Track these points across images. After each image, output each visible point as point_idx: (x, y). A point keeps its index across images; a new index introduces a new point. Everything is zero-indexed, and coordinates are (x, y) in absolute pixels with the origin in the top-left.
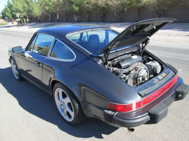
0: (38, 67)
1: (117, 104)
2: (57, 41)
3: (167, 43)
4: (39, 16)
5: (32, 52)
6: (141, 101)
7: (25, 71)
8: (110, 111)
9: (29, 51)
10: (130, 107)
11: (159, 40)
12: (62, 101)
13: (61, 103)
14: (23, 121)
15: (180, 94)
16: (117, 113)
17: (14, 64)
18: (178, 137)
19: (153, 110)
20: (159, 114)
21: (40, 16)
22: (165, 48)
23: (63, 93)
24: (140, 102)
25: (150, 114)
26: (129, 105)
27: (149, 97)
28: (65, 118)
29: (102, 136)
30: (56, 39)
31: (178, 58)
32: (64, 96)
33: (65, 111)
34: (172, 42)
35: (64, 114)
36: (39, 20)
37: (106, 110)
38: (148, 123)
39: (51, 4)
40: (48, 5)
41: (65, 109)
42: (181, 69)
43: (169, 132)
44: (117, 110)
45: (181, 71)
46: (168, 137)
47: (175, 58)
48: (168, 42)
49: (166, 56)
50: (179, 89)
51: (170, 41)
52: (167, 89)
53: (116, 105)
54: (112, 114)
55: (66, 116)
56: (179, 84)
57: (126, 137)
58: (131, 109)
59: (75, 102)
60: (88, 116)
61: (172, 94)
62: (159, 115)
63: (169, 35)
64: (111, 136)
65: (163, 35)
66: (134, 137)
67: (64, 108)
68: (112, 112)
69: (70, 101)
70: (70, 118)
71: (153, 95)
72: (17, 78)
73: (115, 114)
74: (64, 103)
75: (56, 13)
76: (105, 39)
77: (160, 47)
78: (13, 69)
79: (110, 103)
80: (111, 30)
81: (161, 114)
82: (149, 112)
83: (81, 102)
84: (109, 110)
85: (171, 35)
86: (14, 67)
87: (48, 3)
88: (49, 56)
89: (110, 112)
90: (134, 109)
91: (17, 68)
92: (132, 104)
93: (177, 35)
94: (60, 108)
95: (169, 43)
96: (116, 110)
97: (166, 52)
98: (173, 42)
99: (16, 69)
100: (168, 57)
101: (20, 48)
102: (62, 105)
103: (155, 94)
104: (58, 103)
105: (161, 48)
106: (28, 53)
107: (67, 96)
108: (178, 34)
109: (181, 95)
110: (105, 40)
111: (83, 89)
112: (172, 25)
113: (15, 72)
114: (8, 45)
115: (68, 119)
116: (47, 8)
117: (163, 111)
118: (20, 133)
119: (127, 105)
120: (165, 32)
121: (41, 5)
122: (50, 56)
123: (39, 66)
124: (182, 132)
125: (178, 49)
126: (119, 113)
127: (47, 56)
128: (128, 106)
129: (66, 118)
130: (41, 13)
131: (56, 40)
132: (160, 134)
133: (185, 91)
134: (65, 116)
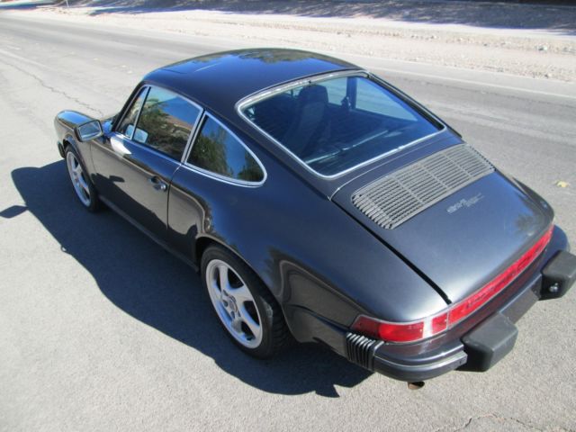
0: (154, 189)
1: (382, 321)
2: (208, 121)
3: (531, 78)
5: (133, 140)
6: (446, 315)
7: (105, 178)
8: (363, 337)
9: (122, 136)
10: (416, 330)
11: (507, 70)
12: (227, 295)
13: (225, 298)
14: (121, 340)
15: (553, 285)
16: (382, 343)
17: (76, 164)
18: (538, 399)
19: (476, 338)
20: (493, 349)
22: (523, 99)
23: (230, 274)
24: (444, 317)
25: (467, 349)
26: (413, 325)
27: (469, 302)
28: (235, 336)
29: (334, 389)
30: (206, 113)
31: (559, 138)
32: (234, 282)
33: (237, 318)
34: (546, 76)
35: (235, 327)
37: (350, 334)
38: (462, 368)
41: (236, 314)
42: (565, 181)
43: (515, 382)
44: (381, 335)
45: (567, 186)
46: (512, 397)
47: (551, 137)
48: (534, 74)
49: (524, 131)
50: (552, 271)
51: (540, 74)
52: (519, 270)
53: (380, 324)
54: (369, 345)
55: (239, 332)
56: (555, 251)
57: (401, 394)
58: (420, 335)
59: (265, 303)
60: (301, 341)
61: (533, 283)
62: (492, 352)
63: (541, 49)
64: (360, 389)
65: (523, 47)
66: (421, 396)
67: (233, 313)
68: (367, 339)
69: (250, 297)
70: (249, 339)
71: (480, 295)
72: (87, 203)
73: (376, 348)
74: (235, 301)
76: (345, 99)
77: (509, 97)
78: (73, 178)
79: (362, 318)
80: (366, 76)
81: (497, 350)
82: (467, 342)
83: (281, 303)
84: (360, 333)
85: (546, 48)
86: (75, 170)
88: (186, 163)
89: (362, 340)
90: (428, 332)
91: (85, 174)
92: (422, 324)
93: (565, 50)
94: (222, 311)
95: (537, 78)
96: (379, 335)
97: (526, 116)
98: (550, 75)
99: (84, 178)
100: (532, 133)
101: (97, 125)
102: (226, 304)
103: (484, 292)
104: (215, 296)
105: (513, 97)
106: (120, 140)
107: (242, 285)
108: (570, 48)
109: (556, 288)
110: (345, 101)
111: (285, 266)
112: (553, 12)
113: (80, 186)
114: (41, 81)
115: (245, 339)
117: (504, 342)
118: (119, 375)
119: (407, 326)
120: (529, 40)
122: (189, 161)
123: (158, 188)
124: (552, 383)
125: (562, 105)
126: (388, 344)
127: (180, 161)
128: (410, 328)
129: (240, 337)
131: (207, 117)
132: (489, 388)
133: (570, 277)
134: (236, 333)
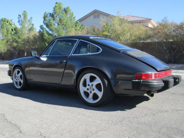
4: (3, 53)
5: (49, 55)
6: (157, 73)
8: (137, 80)
9: (45, 56)
13: (88, 87)
16: (143, 80)
20: (170, 80)
21: (5, 53)
26: (150, 74)
28: (89, 102)
30: (80, 40)
36: (3, 57)
37: (133, 80)
39: (19, 40)
40: (17, 42)
59: (105, 80)
74: (92, 86)
75: (24, 50)
79: (137, 74)
83: (110, 79)
87: (17, 39)
88: (72, 54)
96: (141, 78)
102: (88, 89)
107: (96, 79)
109: (177, 80)
116: (15, 44)
121: (7, 42)
123: (62, 62)
127: (70, 55)
130: (6, 49)
133: (180, 77)
